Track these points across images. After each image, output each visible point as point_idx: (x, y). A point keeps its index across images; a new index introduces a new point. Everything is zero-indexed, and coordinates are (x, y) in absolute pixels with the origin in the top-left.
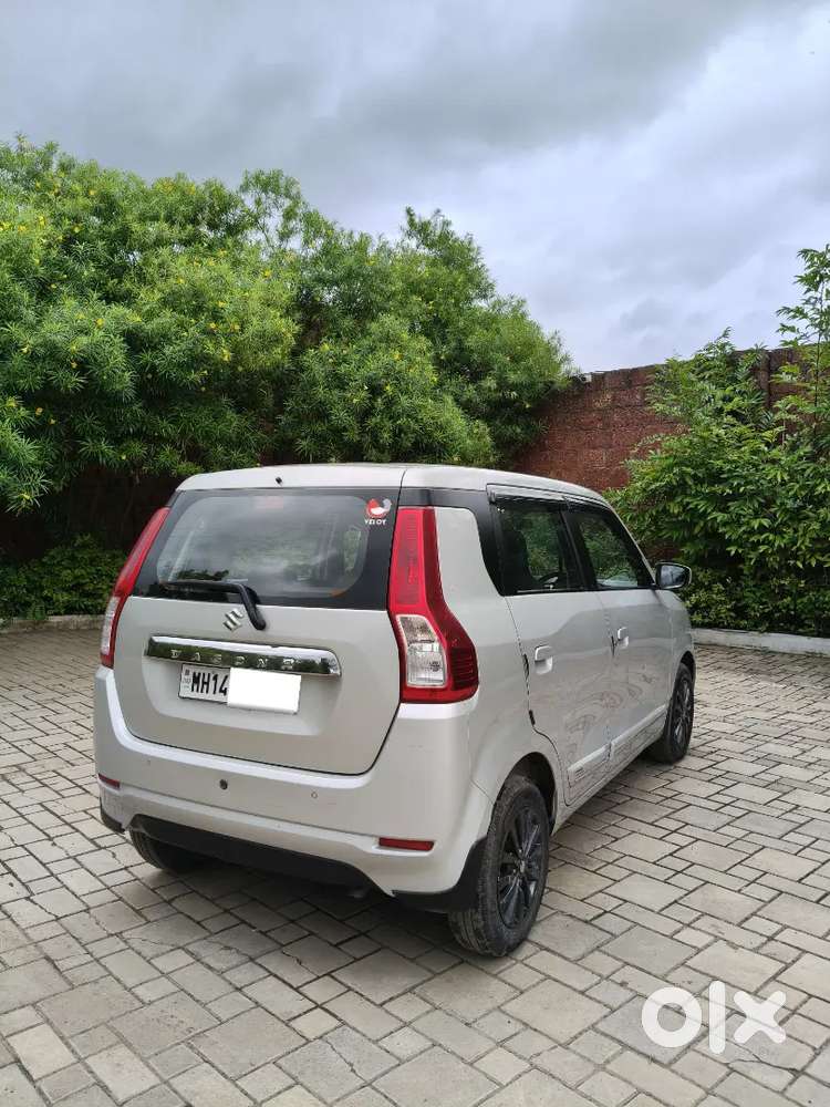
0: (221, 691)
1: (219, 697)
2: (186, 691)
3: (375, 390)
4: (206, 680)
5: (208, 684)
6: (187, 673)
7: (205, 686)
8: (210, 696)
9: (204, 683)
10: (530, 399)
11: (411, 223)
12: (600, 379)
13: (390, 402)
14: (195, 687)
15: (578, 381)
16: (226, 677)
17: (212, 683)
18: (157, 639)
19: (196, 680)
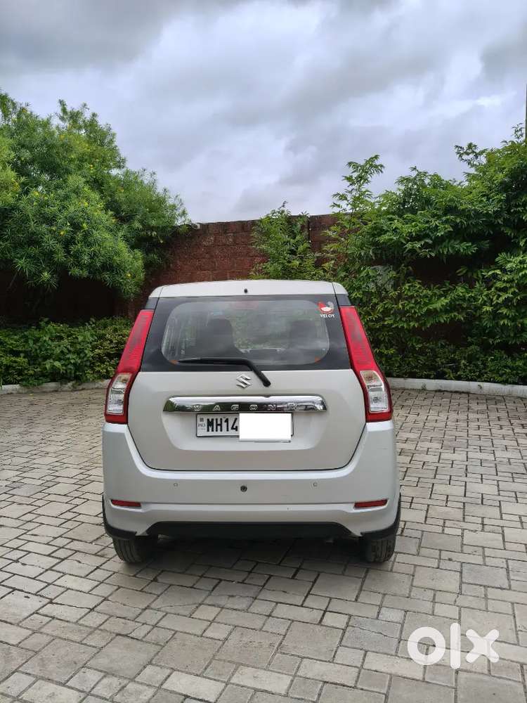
0: (232, 428)
1: (232, 432)
2: (203, 431)
3: (76, 227)
4: (219, 422)
5: (221, 425)
6: (202, 420)
7: (219, 427)
8: (224, 433)
9: (217, 425)
10: (163, 238)
11: (64, 110)
12: (206, 227)
13: (87, 235)
14: (210, 428)
15: (191, 228)
16: (236, 419)
17: (224, 425)
18: (172, 400)
19: (210, 424)
